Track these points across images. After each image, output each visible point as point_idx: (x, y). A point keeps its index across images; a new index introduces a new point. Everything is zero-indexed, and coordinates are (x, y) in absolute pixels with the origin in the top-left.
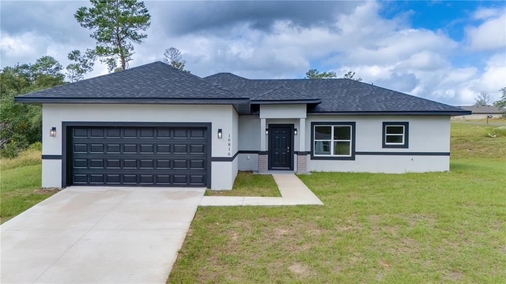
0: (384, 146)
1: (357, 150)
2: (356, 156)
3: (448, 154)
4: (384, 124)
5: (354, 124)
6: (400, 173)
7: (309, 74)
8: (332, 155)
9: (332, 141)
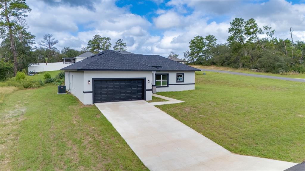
0: (177, 82)
1: (169, 84)
2: (169, 86)
3: (194, 84)
4: (177, 74)
5: (168, 74)
6: (181, 91)
7: (96, 37)
8: (161, 86)
9: (161, 80)
